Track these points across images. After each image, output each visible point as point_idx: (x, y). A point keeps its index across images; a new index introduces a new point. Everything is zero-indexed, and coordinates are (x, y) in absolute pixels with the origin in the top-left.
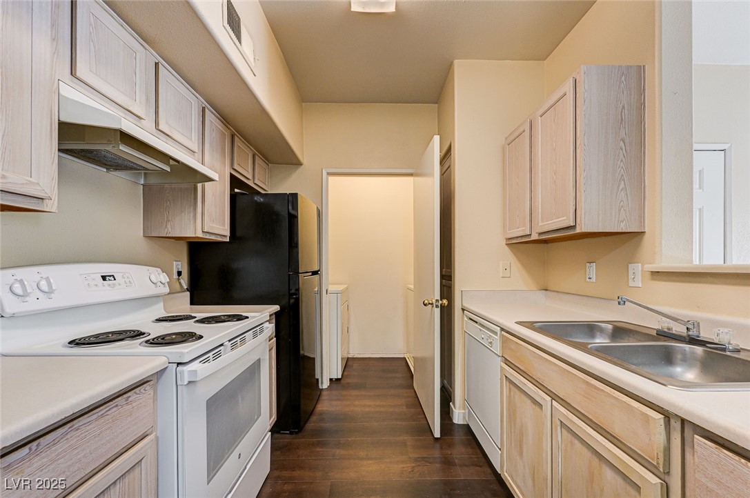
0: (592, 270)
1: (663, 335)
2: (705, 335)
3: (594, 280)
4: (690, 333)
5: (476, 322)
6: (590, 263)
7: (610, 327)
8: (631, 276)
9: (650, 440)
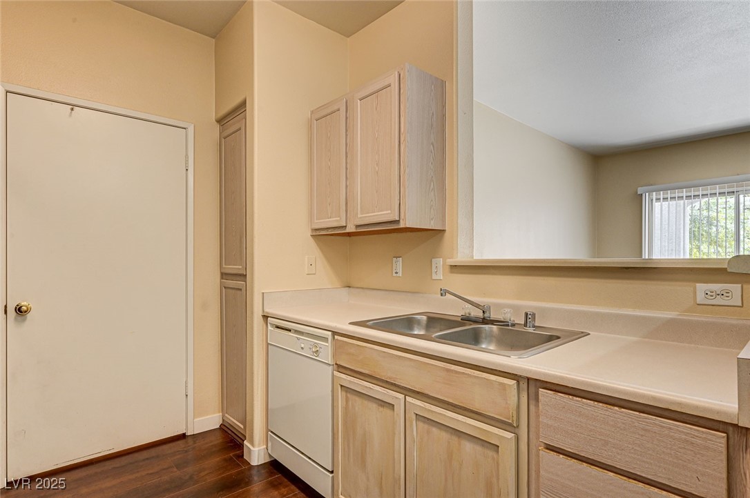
0: (399, 265)
1: (466, 319)
2: (493, 316)
3: (400, 274)
4: (486, 315)
5: (290, 331)
6: (397, 257)
7: (425, 318)
8: (434, 270)
9: (507, 403)
